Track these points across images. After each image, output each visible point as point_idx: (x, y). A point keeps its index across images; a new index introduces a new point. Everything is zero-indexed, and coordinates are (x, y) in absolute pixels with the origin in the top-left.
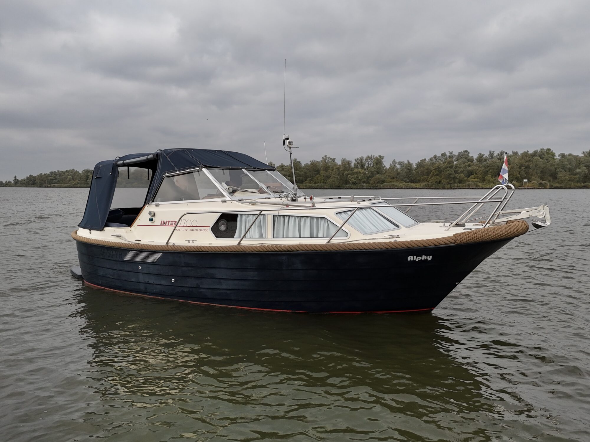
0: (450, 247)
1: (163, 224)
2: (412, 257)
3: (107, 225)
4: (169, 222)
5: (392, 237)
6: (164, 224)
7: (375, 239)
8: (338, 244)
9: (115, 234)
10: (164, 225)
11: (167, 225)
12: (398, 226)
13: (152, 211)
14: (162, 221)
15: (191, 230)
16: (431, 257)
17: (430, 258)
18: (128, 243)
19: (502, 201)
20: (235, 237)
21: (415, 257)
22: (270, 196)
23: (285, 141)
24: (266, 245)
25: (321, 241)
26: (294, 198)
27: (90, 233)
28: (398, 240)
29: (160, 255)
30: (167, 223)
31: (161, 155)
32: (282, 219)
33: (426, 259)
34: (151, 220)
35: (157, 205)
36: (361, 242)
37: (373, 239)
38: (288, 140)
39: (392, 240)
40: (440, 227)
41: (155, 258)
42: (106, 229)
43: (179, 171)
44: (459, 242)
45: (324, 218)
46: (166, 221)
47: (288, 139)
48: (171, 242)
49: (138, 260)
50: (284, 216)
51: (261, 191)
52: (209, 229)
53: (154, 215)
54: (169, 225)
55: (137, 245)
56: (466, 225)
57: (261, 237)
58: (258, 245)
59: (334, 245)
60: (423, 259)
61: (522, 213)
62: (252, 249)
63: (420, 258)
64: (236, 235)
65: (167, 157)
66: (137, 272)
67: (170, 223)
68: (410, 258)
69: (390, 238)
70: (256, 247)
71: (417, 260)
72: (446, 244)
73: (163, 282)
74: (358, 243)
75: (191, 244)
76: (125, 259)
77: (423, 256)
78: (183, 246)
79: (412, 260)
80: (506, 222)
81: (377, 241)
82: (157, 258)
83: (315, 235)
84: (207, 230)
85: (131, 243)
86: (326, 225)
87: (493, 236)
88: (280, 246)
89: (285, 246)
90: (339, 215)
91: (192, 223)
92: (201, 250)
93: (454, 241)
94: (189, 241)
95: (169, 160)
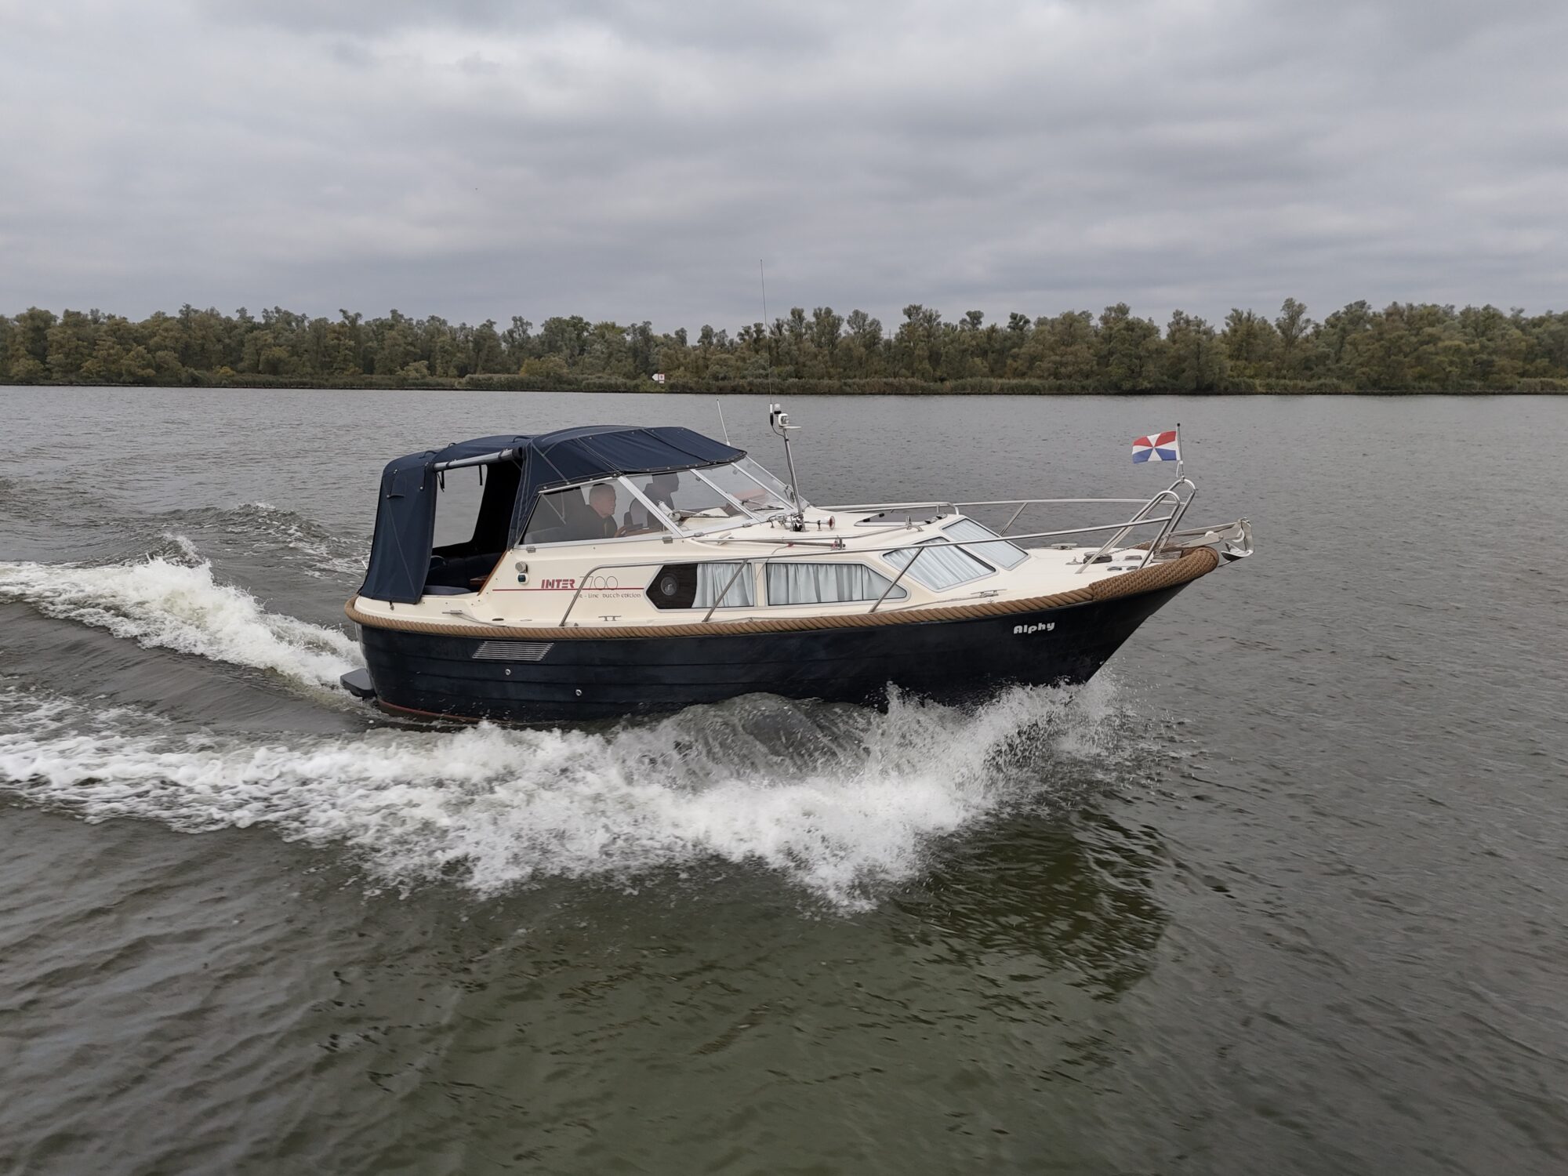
0: (1085, 605)
1: (547, 587)
2: (1020, 627)
3: (427, 592)
4: (559, 581)
5: (983, 595)
6: (548, 585)
7: (956, 600)
8: (892, 613)
9: (449, 611)
10: (550, 587)
11: (555, 587)
12: (994, 570)
13: (522, 562)
14: (543, 581)
15: (605, 596)
16: (1053, 624)
17: (1051, 627)
18: (480, 626)
19: (1170, 520)
20: (694, 605)
21: (1026, 627)
22: (751, 522)
23: (775, 416)
24: (760, 621)
25: (858, 609)
26: (798, 525)
27: (392, 608)
28: (996, 600)
29: (549, 646)
30: (556, 584)
31: (529, 451)
32: (783, 570)
33: (1044, 628)
34: (522, 579)
35: (531, 551)
36: (931, 607)
37: (952, 600)
38: (780, 416)
39: (985, 601)
40: (1068, 564)
41: (541, 653)
42: (427, 599)
43: (572, 482)
44: (1099, 598)
45: (861, 565)
46: (553, 581)
47: (779, 412)
48: (571, 621)
49: (505, 657)
50: (786, 564)
51: (731, 511)
52: (643, 593)
53: (527, 570)
54: (560, 587)
55: (501, 629)
56: (1113, 558)
57: (746, 605)
58: (744, 622)
59: (883, 615)
60: (1040, 629)
61: (1206, 535)
62: (733, 630)
63: (1035, 628)
64: (697, 602)
65: (542, 454)
66: (503, 681)
67: (561, 583)
68: (1018, 629)
69: (981, 597)
70: (740, 625)
71: (1030, 632)
72: (1077, 601)
73: (559, 697)
74: (926, 610)
75: (610, 624)
76: (476, 656)
77: (1040, 625)
78: (597, 629)
79: (1020, 632)
80: (1180, 552)
81: (958, 604)
82: (544, 652)
83: (846, 596)
84: (638, 595)
85: (486, 626)
86: (866, 577)
87: (1159, 582)
88: (786, 621)
89: (794, 620)
90: (887, 557)
91: (606, 583)
92: (633, 635)
93: (1090, 597)
94: (606, 617)
95: (547, 460)
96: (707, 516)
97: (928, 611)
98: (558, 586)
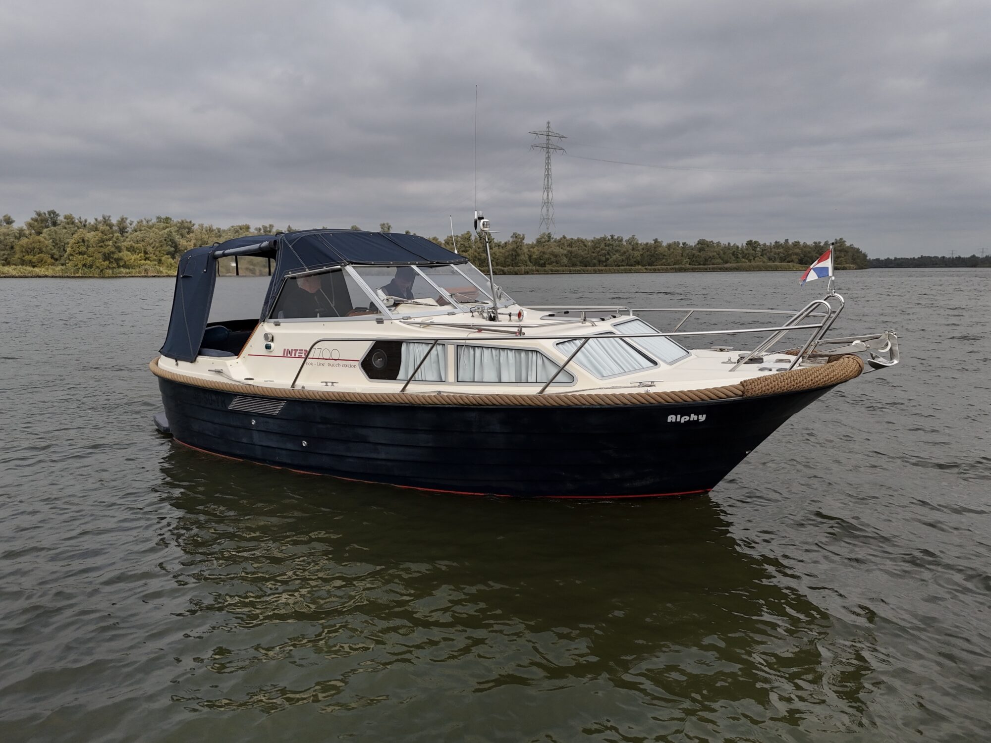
0: (734, 401)
1: (287, 355)
2: (674, 417)
3: (200, 354)
4: (296, 351)
5: (641, 384)
6: (288, 353)
7: (616, 387)
8: (558, 396)
9: (214, 369)
10: (289, 355)
11: (293, 356)
12: (655, 363)
13: (270, 334)
14: (285, 350)
15: (329, 365)
16: (705, 416)
17: (702, 418)
18: (233, 383)
19: (821, 327)
20: (399, 377)
21: (679, 416)
22: (455, 311)
23: (478, 221)
24: (445, 394)
25: (531, 390)
26: (492, 315)
27: (177, 364)
28: (652, 390)
29: (283, 404)
30: (294, 352)
31: (281, 242)
32: (472, 351)
33: (696, 419)
34: (268, 347)
35: (277, 324)
36: (593, 393)
37: (613, 388)
38: (482, 221)
39: (642, 390)
40: (723, 363)
41: (277, 409)
42: (200, 359)
43: (310, 269)
44: (749, 395)
45: (537, 352)
46: (292, 350)
47: (482, 218)
48: (300, 383)
49: (250, 410)
50: (474, 347)
51: (442, 302)
52: (357, 364)
53: (272, 340)
54: (297, 356)
55: (248, 386)
56: (764, 360)
57: (441, 381)
58: (433, 394)
59: (550, 396)
60: (692, 419)
61: (853, 344)
62: (423, 401)
63: (687, 418)
64: (401, 375)
65: (290, 246)
66: (249, 428)
67: (297, 352)
68: (671, 418)
69: (639, 387)
70: (429, 397)
71: (682, 421)
72: (728, 396)
73: (290, 446)
74: (588, 395)
75: (330, 389)
76: (230, 407)
77: (692, 416)
78: (318, 392)
79: (674, 420)
80: (827, 358)
81: (618, 392)
82: (280, 408)
83: (523, 379)
84: (355, 366)
85: (237, 384)
86: (540, 362)
87: (806, 383)
88: (467, 396)
89: (474, 396)
90: (560, 346)
91: (331, 355)
92: (344, 399)
93: (740, 393)
94: (326, 383)
95: (294, 251)
96: (417, 303)
97: (590, 396)
98: (295, 354)
